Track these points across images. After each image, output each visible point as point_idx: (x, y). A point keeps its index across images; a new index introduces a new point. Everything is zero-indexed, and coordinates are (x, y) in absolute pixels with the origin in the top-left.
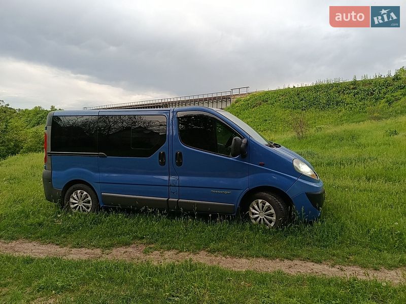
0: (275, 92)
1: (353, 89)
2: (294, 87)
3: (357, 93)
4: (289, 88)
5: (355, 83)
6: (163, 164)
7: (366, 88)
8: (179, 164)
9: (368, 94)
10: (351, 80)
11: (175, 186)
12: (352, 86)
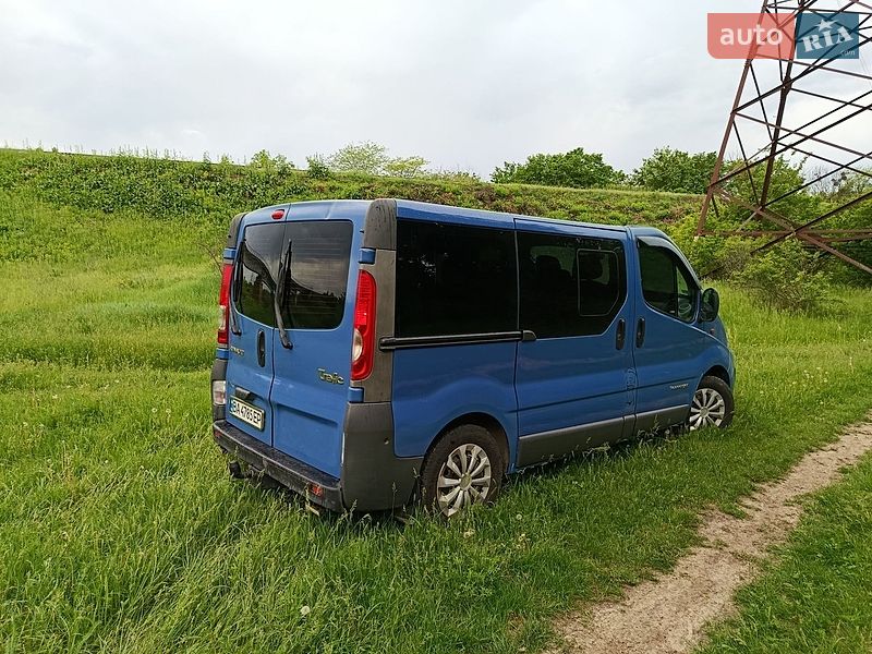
1: (208, 178)
2: (55, 150)
3: (223, 190)
5: (207, 167)
6: (620, 346)
7: (236, 181)
12: (206, 174)
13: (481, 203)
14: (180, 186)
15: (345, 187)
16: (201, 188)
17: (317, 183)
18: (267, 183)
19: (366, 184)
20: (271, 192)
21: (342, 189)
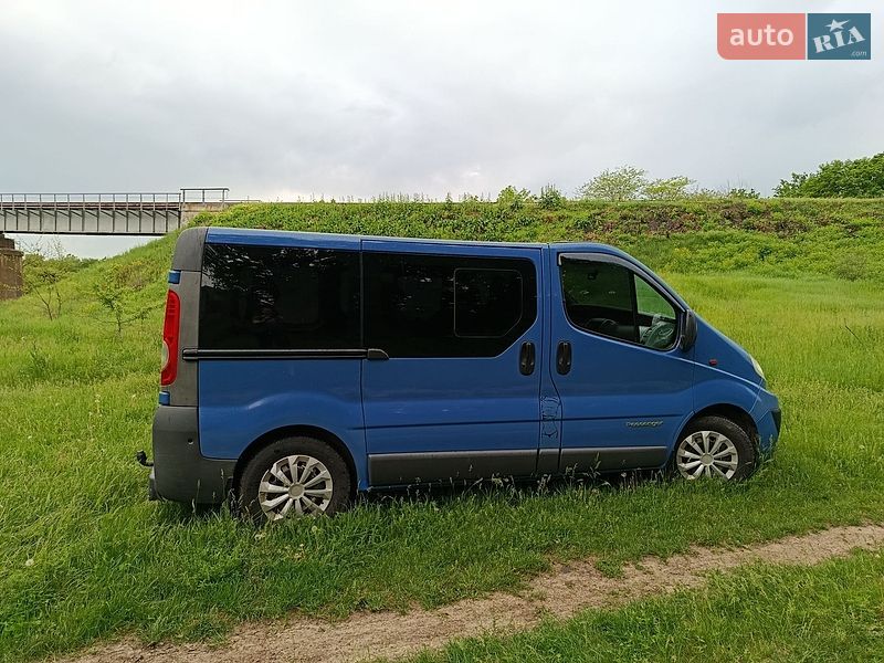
0: (294, 207)
1: (449, 217)
2: (333, 201)
3: (458, 227)
4: (322, 202)
5: (449, 206)
6: (527, 371)
7: (472, 218)
8: (563, 370)
9: (476, 230)
10: (442, 200)
11: (553, 420)
12: (446, 213)
13: (728, 222)
14: (424, 226)
15: (574, 214)
16: (440, 226)
17: (546, 214)
18: (499, 217)
19: (597, 211)
20: (501, 225)
21: (571, 217)
